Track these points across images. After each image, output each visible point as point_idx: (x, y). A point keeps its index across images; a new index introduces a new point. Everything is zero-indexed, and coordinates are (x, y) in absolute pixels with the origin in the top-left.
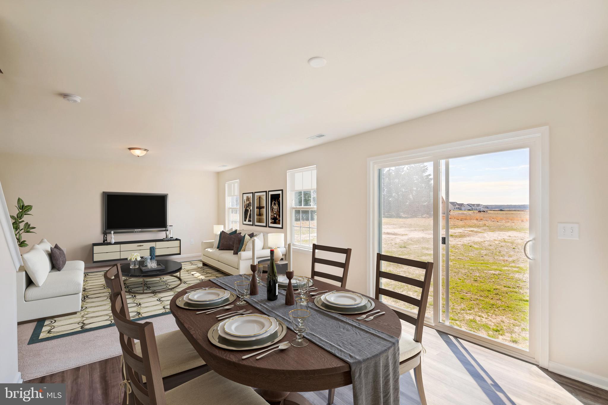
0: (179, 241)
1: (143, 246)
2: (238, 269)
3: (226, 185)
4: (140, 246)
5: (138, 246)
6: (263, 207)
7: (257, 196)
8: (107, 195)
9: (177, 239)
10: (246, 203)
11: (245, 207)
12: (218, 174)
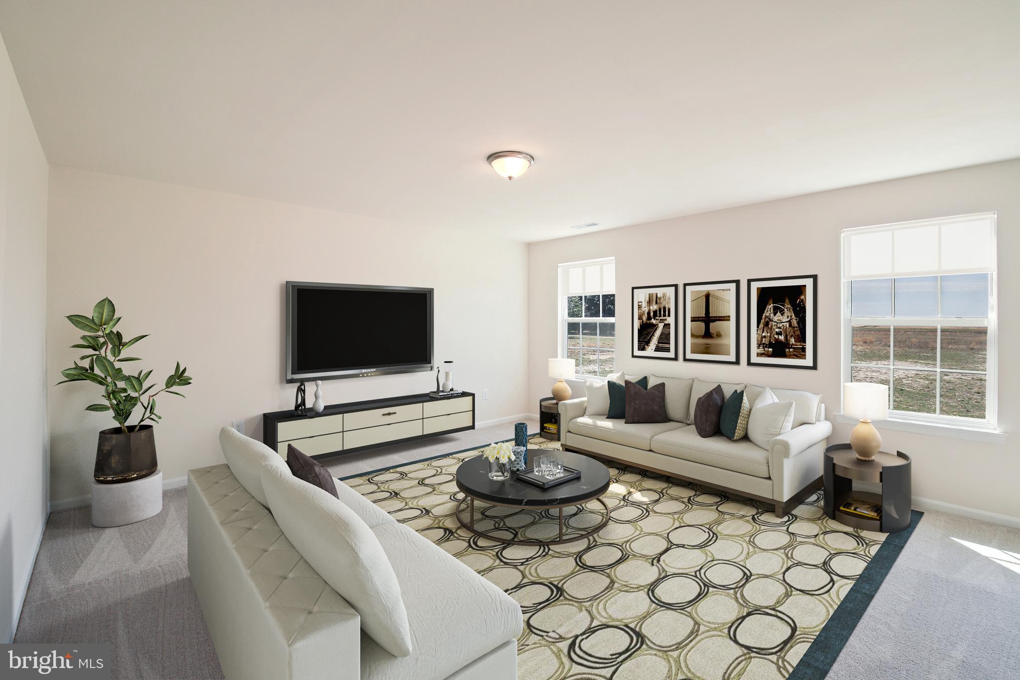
0: (471, 397)
1: (395, 413)
2: (769, 478)
3: (559, 269)
4: (389, 414)
5: (383, 415)
6: (727, 318)
7: (692, 292)
8: (298, 289)
9: (464, 394)
10: (645, 309)
11: (640, 318)
12: (530, 246)
